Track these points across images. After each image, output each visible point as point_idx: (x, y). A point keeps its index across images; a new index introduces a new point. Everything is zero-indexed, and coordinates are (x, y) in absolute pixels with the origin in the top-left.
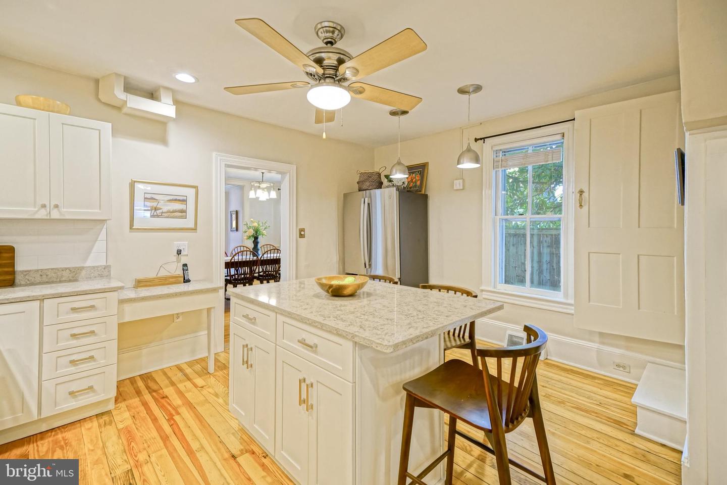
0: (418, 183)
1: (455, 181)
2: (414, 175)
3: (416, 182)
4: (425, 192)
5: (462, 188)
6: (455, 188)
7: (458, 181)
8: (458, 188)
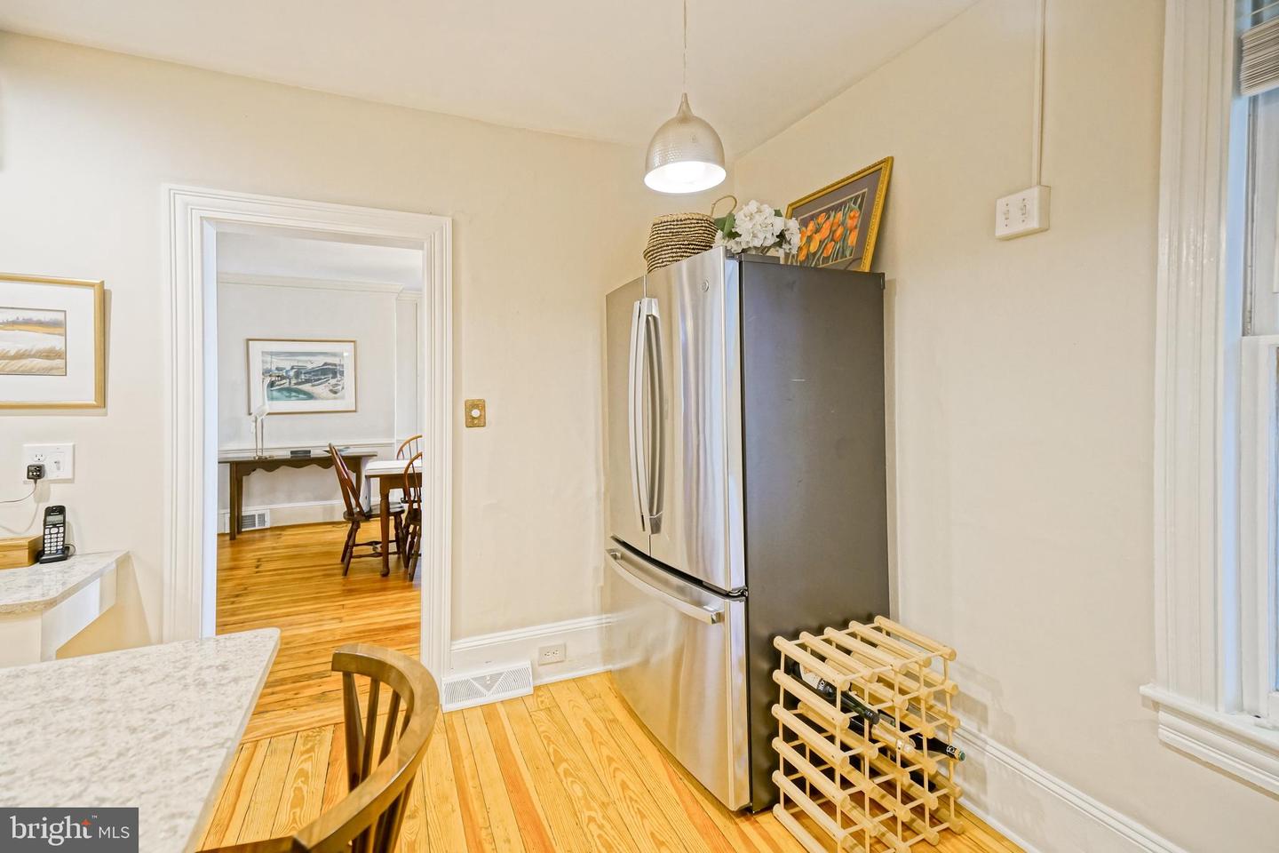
0: (852, 239)
1: (1001, 203)
2: (840, 215)
3: (844, 238)
4: (872, 266)
5: (1034, 224)
6: (1001, 231)
7: (1015, 199)
8: (1019, 227)
